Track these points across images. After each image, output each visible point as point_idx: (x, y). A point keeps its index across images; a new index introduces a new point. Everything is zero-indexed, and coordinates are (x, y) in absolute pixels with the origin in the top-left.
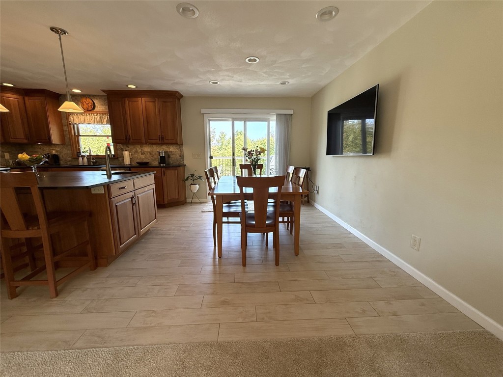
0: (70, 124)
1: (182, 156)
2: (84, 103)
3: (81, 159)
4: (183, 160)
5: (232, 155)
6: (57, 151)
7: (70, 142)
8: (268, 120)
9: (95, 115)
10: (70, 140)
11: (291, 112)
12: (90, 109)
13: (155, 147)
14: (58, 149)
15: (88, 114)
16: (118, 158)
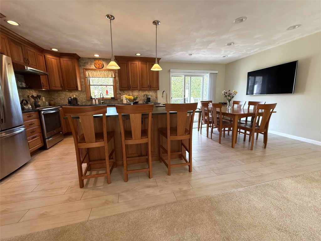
0: (86, 77)
1: (157, 98)
2: (97, 64)
3: (94, 100)
4: (157, 100)
5: (184, 96)
6: (76, 95)
7: (86, 89)
8: (203, 76)
9: (103, 71)
10: (85, 88)
11: (217, 72)
12: (100, 67)
13: (141, 92)
14: (77, 94)
15: (98, 71)
16: (117, 100)
